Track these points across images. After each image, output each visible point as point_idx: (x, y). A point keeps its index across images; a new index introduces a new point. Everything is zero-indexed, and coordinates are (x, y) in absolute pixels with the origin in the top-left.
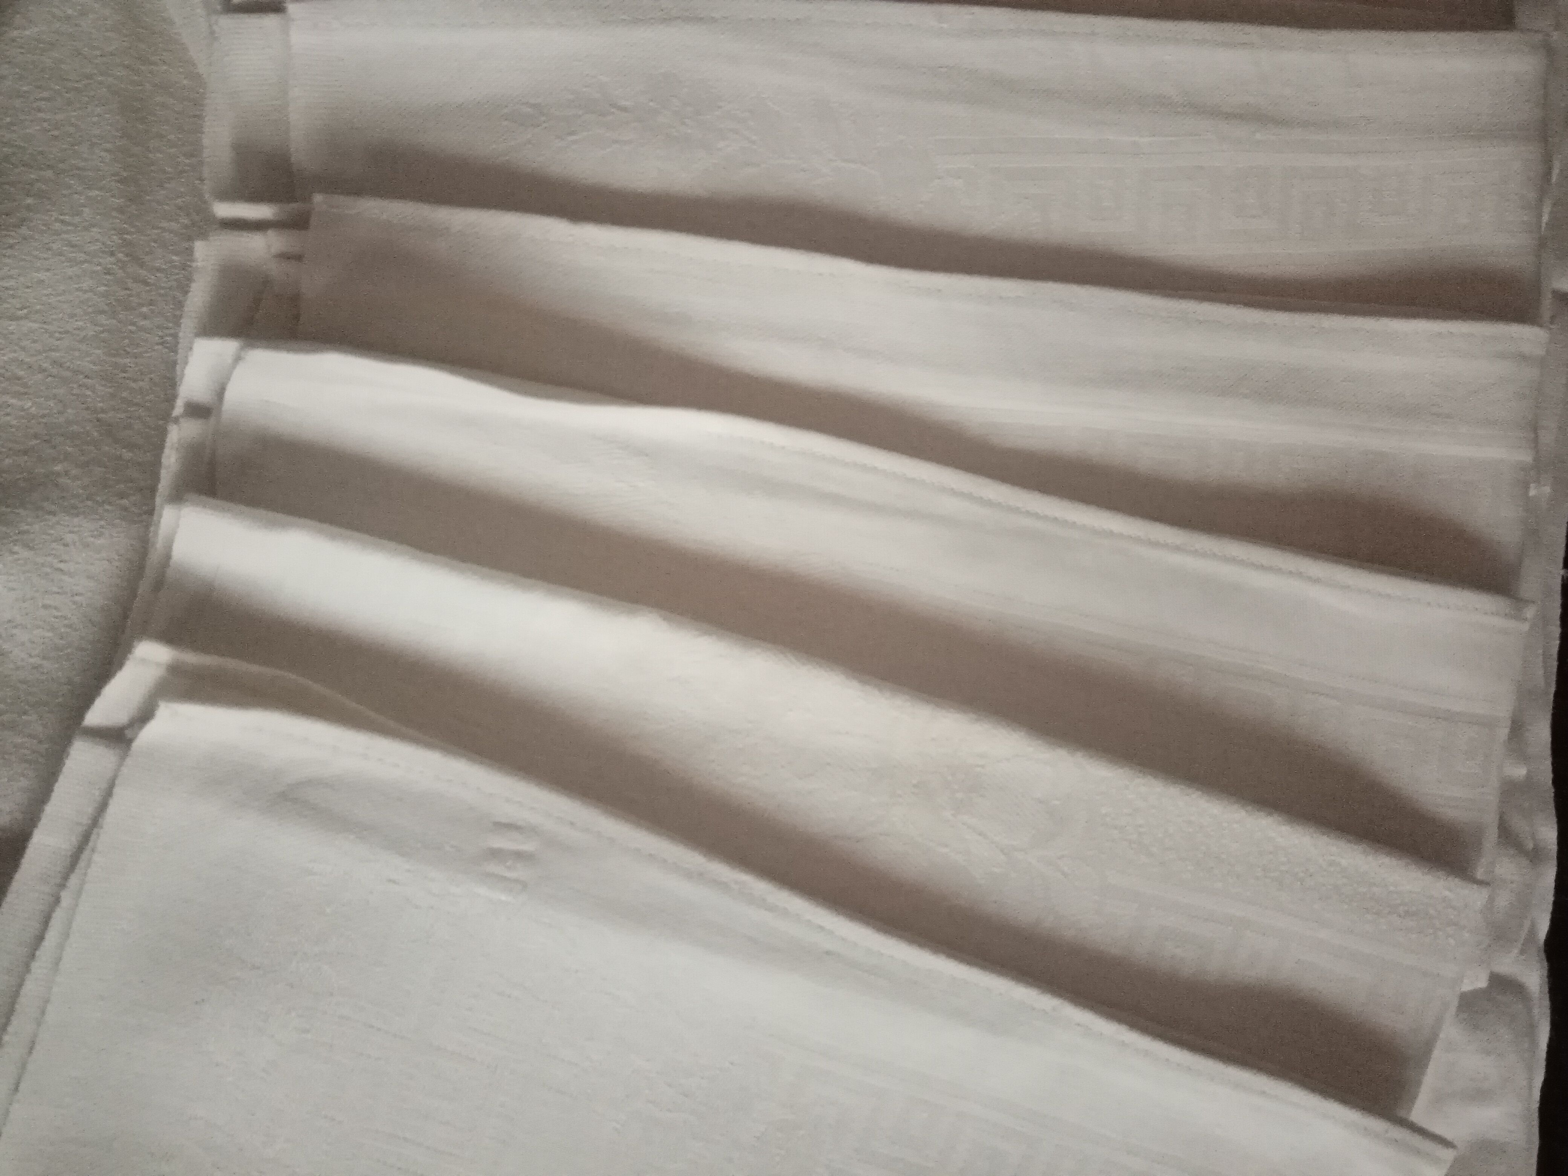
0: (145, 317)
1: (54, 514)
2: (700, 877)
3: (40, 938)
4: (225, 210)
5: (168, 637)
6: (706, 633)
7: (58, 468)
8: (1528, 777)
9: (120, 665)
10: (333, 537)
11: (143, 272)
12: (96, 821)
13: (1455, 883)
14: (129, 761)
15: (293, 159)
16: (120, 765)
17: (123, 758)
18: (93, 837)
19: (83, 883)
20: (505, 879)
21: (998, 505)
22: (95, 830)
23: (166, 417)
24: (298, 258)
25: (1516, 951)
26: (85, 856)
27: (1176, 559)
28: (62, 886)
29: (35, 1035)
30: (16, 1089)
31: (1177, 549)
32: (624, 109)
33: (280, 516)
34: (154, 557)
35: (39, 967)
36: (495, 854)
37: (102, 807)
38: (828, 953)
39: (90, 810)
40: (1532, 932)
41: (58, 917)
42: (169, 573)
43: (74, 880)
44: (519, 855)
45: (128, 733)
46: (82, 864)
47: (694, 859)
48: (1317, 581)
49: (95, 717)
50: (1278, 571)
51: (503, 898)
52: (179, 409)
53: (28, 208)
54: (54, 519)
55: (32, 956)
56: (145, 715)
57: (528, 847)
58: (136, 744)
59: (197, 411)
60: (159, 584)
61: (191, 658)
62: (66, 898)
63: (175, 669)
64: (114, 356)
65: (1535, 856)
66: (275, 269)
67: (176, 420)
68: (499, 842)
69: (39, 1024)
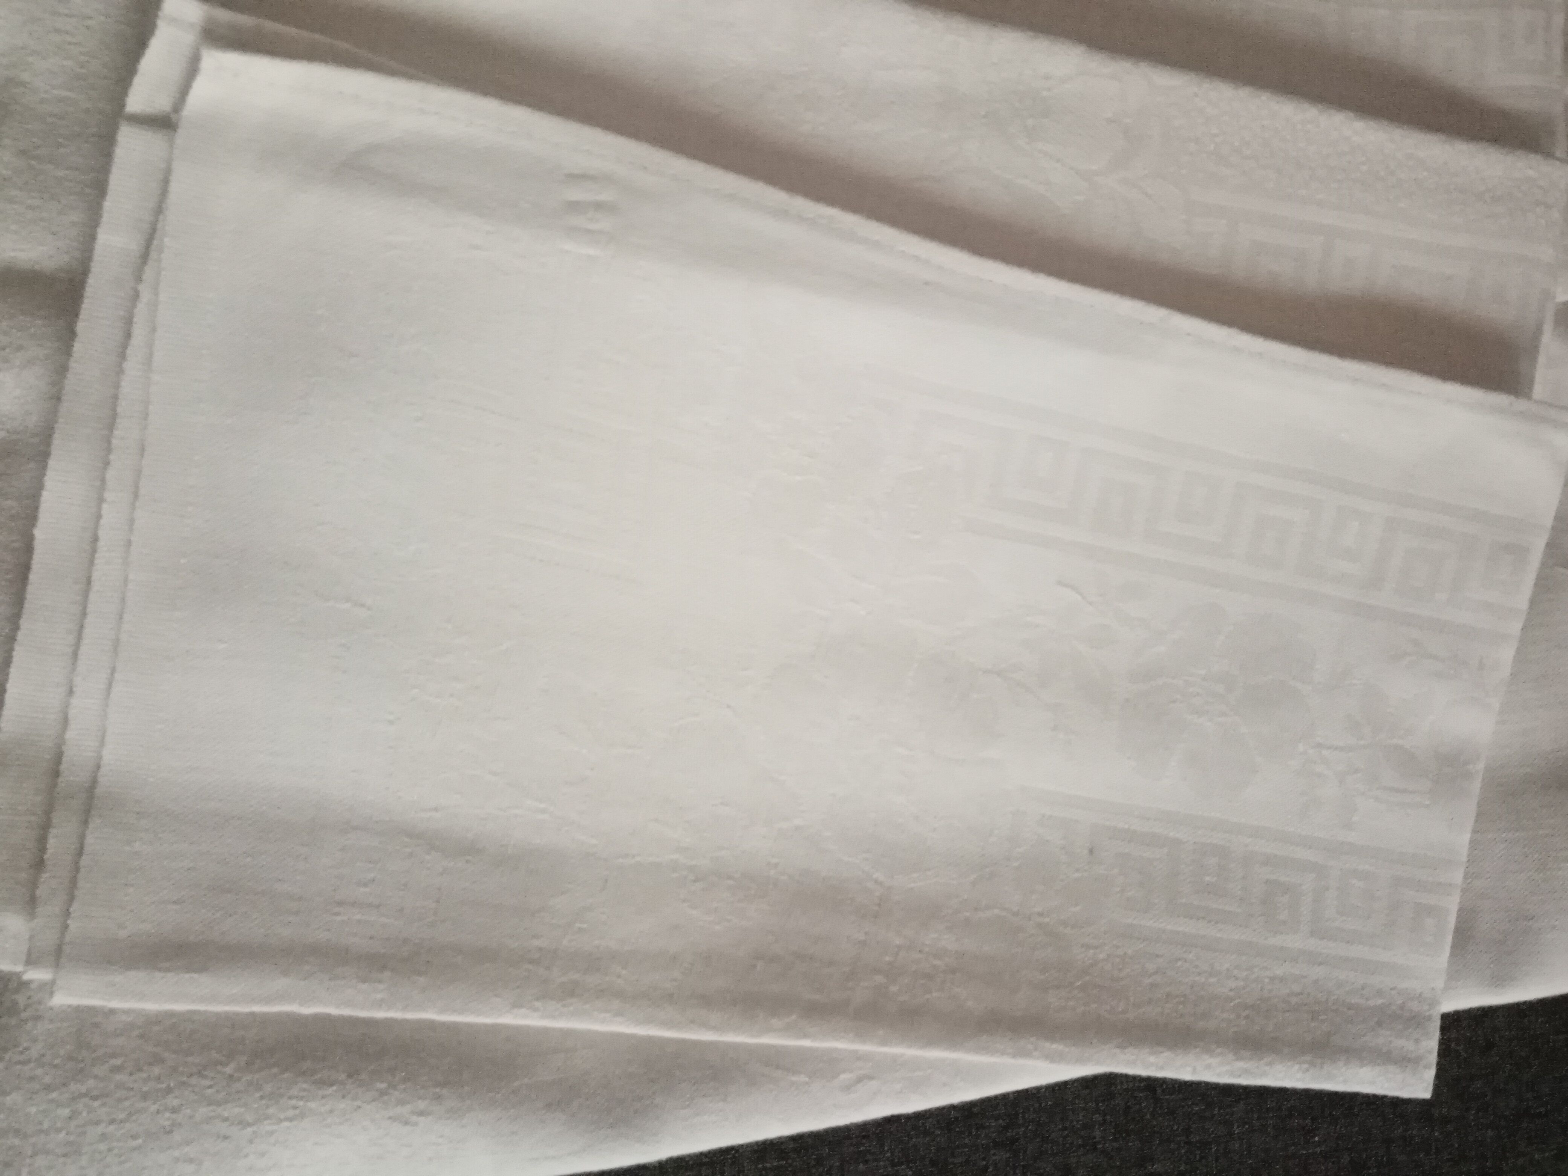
2: (782, 214)
3: (128, 335)
12: (159, 210)
13: (1535, 159)
16: (172, 148)
17: (172, 140)
18: (159, 226)
20: (589, 231)
22: (161, 217)
26: (155, 247)
28: (139, 279)
30: (136, 495)
35: (132, 366)
36: (574, 207)
37: (163, 194)
38: (927, 283)
39: (151, 202)
41: (141, 314)
43: (148, 273)
44: (599, 206)
45: (174, 117)
46: (153, 255)
47: (776, 196)
49: (136, 102)
51: (591, 251)
55: (123, 359)
57: (605, 196)
58: (181, 125)
61: (224, 15)
62: (145, 292)
63: (209, 26)
68: (576, 194)
69: (143, 426)
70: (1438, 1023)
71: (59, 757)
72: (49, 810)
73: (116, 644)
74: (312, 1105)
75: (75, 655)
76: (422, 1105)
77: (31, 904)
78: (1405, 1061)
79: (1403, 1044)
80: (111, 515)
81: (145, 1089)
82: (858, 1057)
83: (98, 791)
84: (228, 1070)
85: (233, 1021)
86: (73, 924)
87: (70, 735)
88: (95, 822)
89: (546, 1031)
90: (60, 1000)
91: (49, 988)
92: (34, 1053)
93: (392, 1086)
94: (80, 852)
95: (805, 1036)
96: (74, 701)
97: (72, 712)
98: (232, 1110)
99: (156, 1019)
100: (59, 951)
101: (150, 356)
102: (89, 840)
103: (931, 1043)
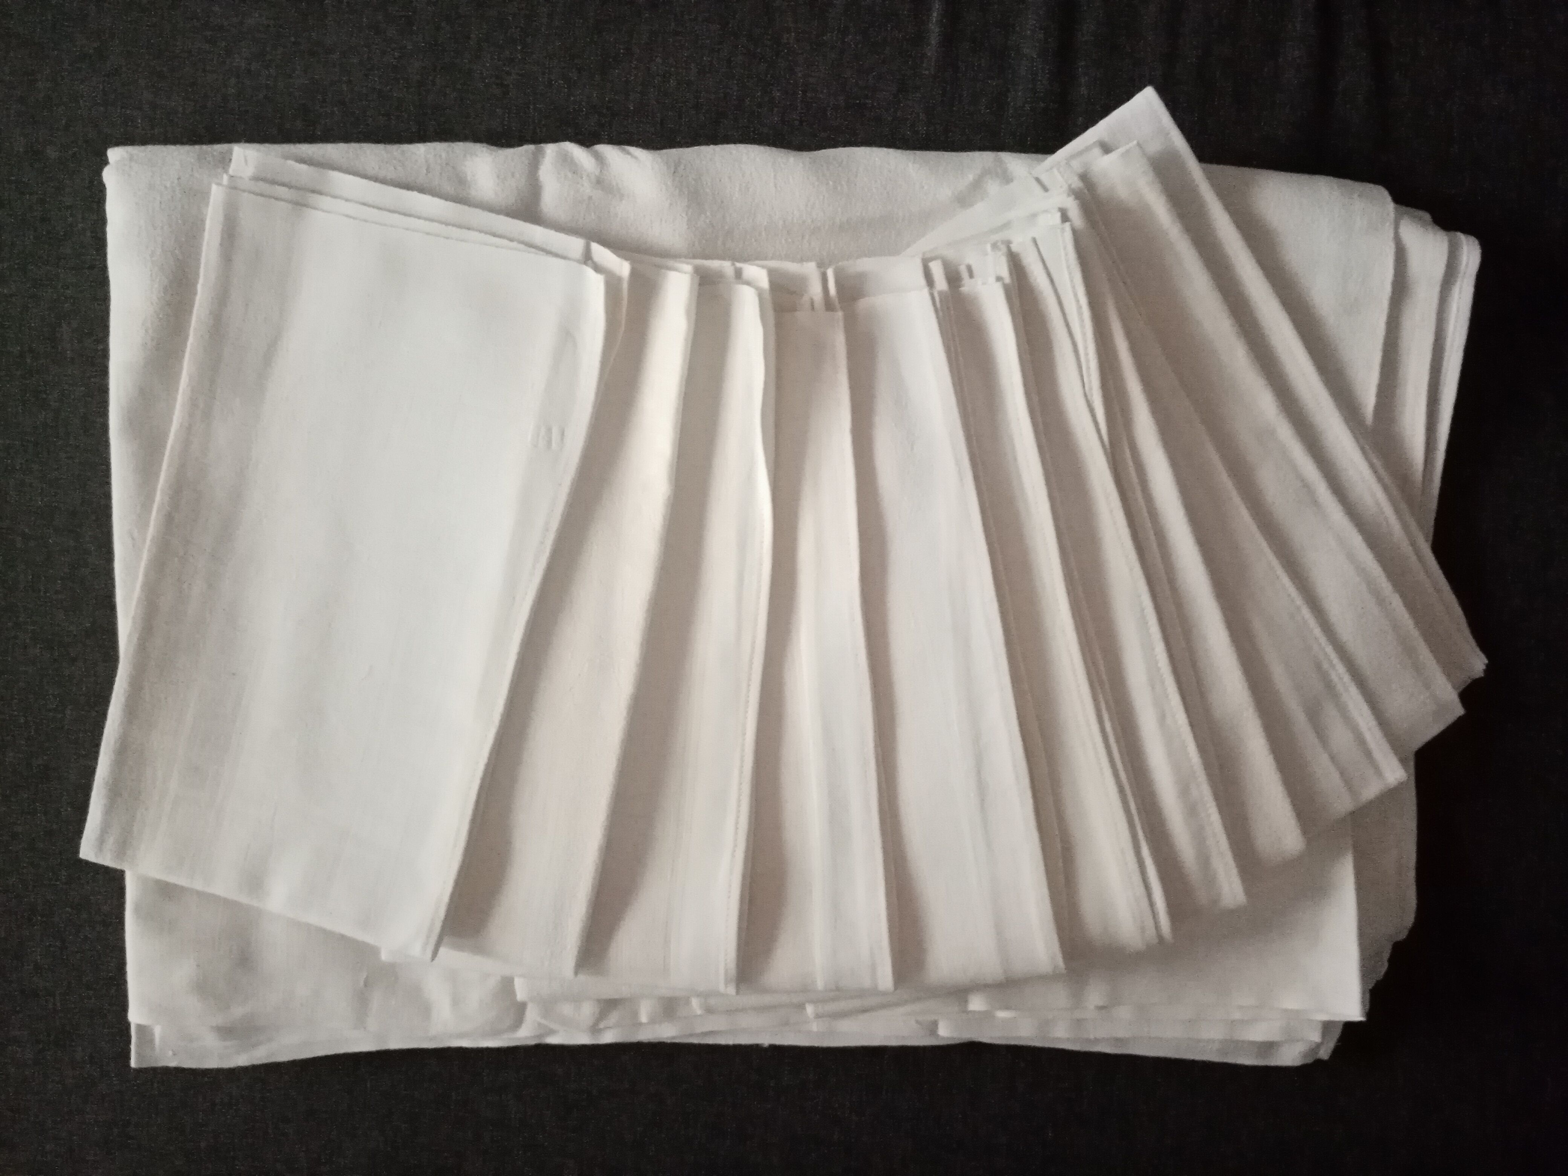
0: (786, 240)
1: (687, 214)
3: (494, 235)
4: (830, 273)
5: (634, 273)
6: (665, 519)
7: (708, 214)
8: (641, 1024)
9: (619, 256)
10: (686, 340)
11: (807, 237)
12: (548, 252)
14: (575, 264)
15: (861, 300)
16: (574, 260)
17: (578, 261)
19: (519, 250)
20: (538, 437)
21: (751, 668)
22: (545, 253)
23: (734, 259)
24: (813, 308)
25: (539, 1019)
26: (533, 250)
27: (736, 773)
29: (452, 239)
31: (741, 772)
32: (912, 449)
33: (694, 317)
34: (671, 263)
36: (549, 430)
37: (556, 255)
38: (514, 598)
39: (553, 250)
40: (552, 1032)
41: (505, 242)
42: (663, 271)
43: (522, 246)
44: (550, 442)
45: (590, 262)
47: (555, 525)
48: (733, 856)
49: (595, 247)
50: (736, 833)
52: (738, 265)
53: (828, 184)
54: (684, 215)
55: (486, 233)
56: (598, 269)
57: (554, 445)
58: (584, 266)
59: (738, 274)
60: (660, 267)
61: (625, 286)
62: (515, 244)
63: (619, 279)
64: (765, 230)
65: (595, 1029)
66: (806, 299)
67: (733, 264)
68: (555, 432)
69: (457, 240)
70: (119, 867)
71: (320, 193)
72: (298, 188)
73: (366, 221)
74: (156, 286)
75: (364, 204)
76: (150, 331)
77: (256, 178)
78: (101, 841)
79: (111, 841)
80: (420, 223)
81: (173, 216)
82: (144, 540)
83: (304, 209)
84: (177, 251)
85: (198, 254)
86: (246, 194)
87: (329, 198)
88: (290, 206)
89: (177, 390)
90: (214, 187)
91: (219, 184)
92: (196, 175)
93: (160, 319)
94: (276, 199)
95: (158, 512)
96: (343, 202)
97: (338, 200)
98: (159, 251)
99: (203, 221)
100: (235, 188)
101: (486, 244)
102: (282, 203)
103: (146, 575)
